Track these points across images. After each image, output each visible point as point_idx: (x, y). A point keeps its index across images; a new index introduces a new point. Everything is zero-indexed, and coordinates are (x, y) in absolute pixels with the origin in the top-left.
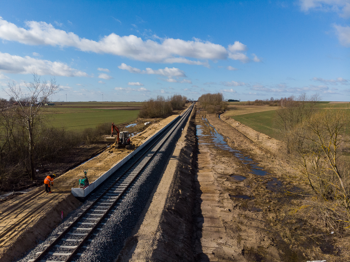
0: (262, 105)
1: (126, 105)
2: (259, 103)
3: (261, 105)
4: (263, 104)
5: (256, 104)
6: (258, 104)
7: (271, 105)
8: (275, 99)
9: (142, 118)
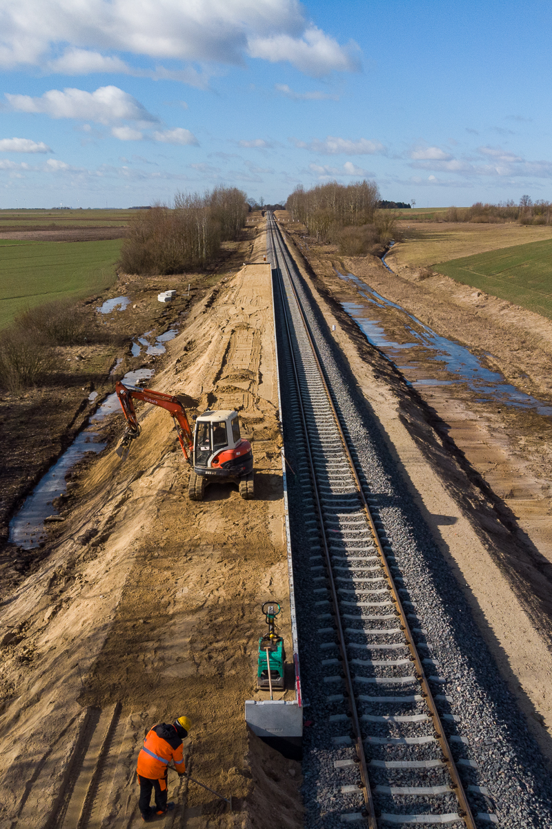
0: (496, 222)
1: (47, 223)
2: (487, 215)
3: (492, 222)
4: (498, 219)
5: (477, 218)
6: (483, 218)
7: (526, 223)
8: (534, 202)
9: (133, 274)
